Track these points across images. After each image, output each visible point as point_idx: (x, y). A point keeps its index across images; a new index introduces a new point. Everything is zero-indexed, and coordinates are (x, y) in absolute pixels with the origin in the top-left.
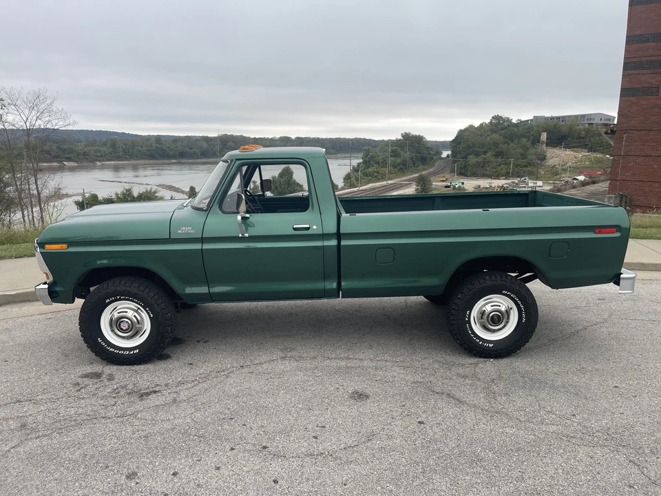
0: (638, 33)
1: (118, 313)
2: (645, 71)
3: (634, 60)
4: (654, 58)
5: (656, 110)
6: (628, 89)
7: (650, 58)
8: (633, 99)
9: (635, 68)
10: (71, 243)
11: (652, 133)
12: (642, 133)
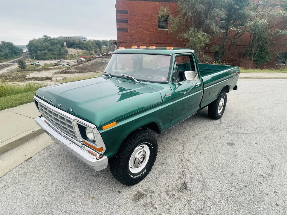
0: (120, 10)
1: (138, 154)
2: (124, 23)
3: (120, 19)
4: (125, 19)
5: (128, 36)
6: (119, 29)
7: (124, 19)
8: (121, 32)
9: (121, 22)
10: (118, 120)
11: (128, 44)
12: (125, 44)
